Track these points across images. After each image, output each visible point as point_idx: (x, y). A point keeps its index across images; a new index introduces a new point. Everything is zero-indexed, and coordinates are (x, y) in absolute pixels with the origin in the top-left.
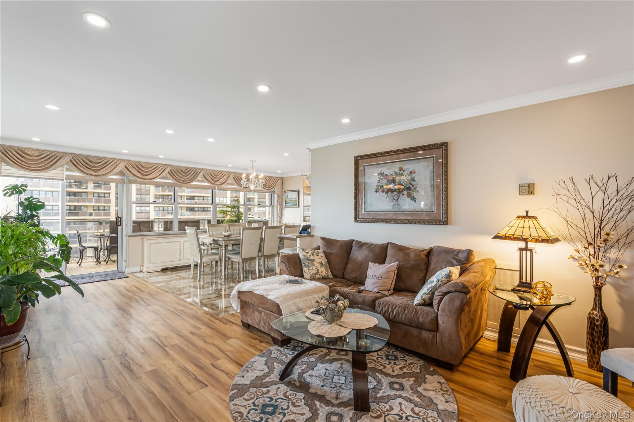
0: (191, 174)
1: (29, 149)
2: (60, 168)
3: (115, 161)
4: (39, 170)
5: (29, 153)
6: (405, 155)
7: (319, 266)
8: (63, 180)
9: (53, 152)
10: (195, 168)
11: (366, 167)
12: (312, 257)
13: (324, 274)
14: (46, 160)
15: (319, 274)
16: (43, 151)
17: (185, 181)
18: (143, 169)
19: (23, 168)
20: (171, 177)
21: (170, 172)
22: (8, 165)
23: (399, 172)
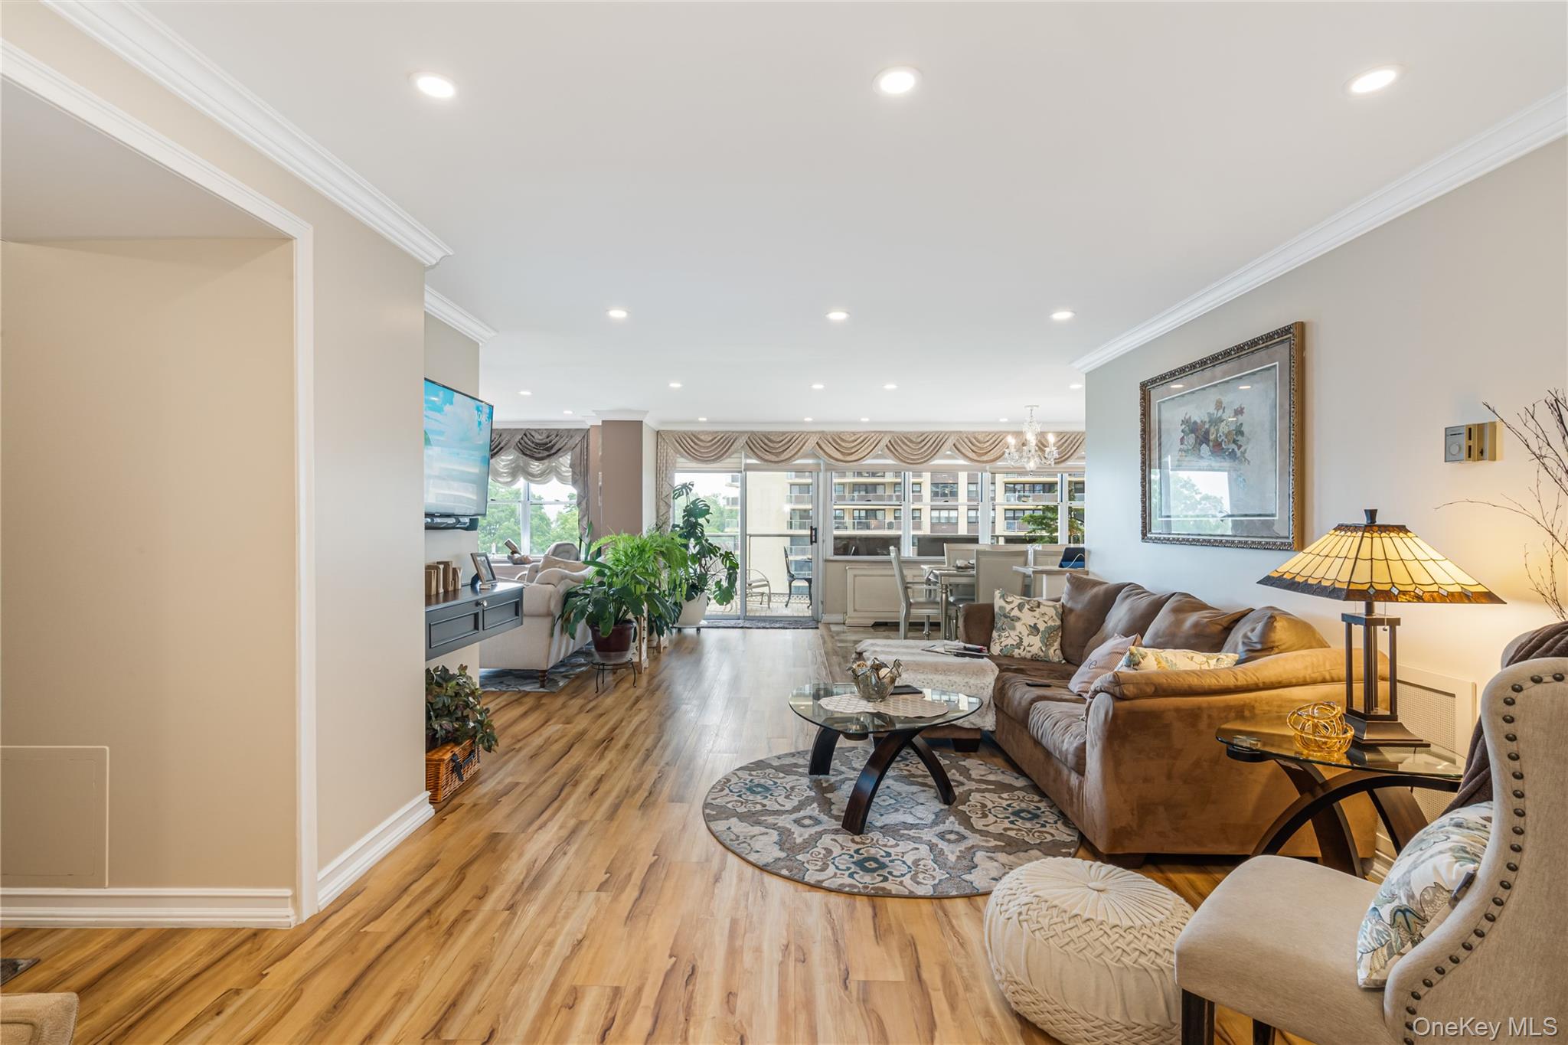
0: (929, 444)
1: (703, 432)
2: (735, 455)
3: (802, 436)
4: (713, 460)
5: (702, 437)
6: (1225, 367)
7: (1025, 632)
8: (741, 472)
9: (727, 432)
10: (936, 432)
11: (1163, 406)
12: (1016, 613)
13: (1035, 650)
14: (717, 448)
15: (1022, 648)
16: (717, 432)
17: (918, 459)
18: (843, 444)
19: (696, 459)
20: (890, 455)
21: (889, 445)
22: (682, 456)
23: (1216, 412)
